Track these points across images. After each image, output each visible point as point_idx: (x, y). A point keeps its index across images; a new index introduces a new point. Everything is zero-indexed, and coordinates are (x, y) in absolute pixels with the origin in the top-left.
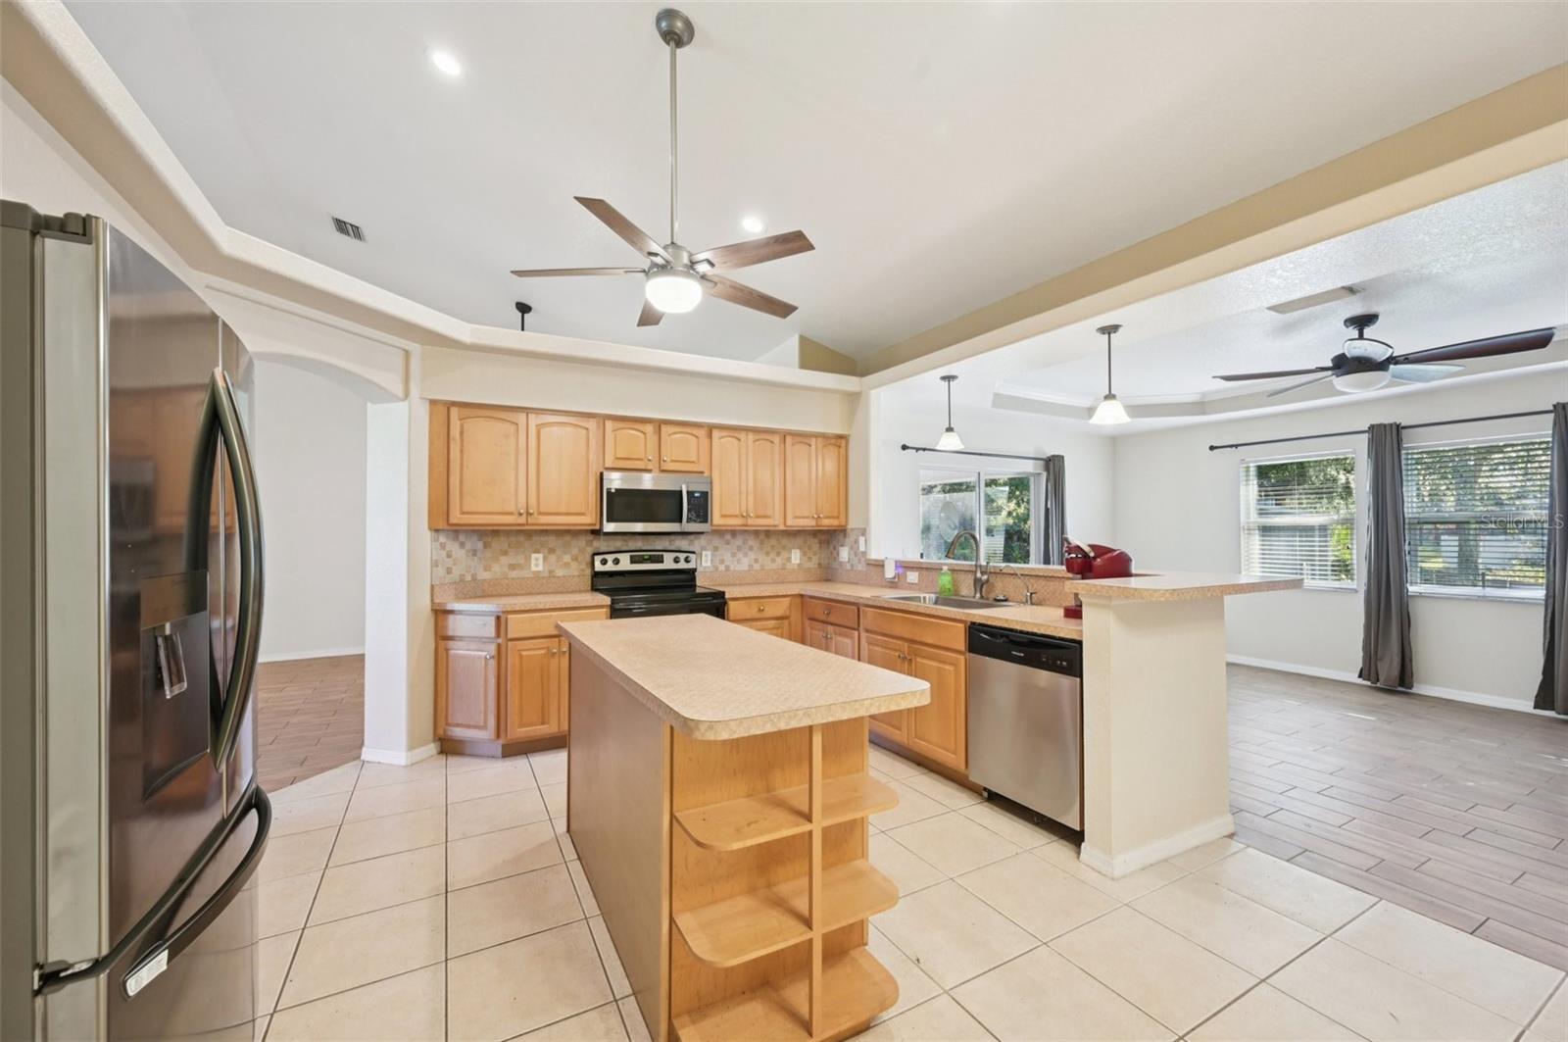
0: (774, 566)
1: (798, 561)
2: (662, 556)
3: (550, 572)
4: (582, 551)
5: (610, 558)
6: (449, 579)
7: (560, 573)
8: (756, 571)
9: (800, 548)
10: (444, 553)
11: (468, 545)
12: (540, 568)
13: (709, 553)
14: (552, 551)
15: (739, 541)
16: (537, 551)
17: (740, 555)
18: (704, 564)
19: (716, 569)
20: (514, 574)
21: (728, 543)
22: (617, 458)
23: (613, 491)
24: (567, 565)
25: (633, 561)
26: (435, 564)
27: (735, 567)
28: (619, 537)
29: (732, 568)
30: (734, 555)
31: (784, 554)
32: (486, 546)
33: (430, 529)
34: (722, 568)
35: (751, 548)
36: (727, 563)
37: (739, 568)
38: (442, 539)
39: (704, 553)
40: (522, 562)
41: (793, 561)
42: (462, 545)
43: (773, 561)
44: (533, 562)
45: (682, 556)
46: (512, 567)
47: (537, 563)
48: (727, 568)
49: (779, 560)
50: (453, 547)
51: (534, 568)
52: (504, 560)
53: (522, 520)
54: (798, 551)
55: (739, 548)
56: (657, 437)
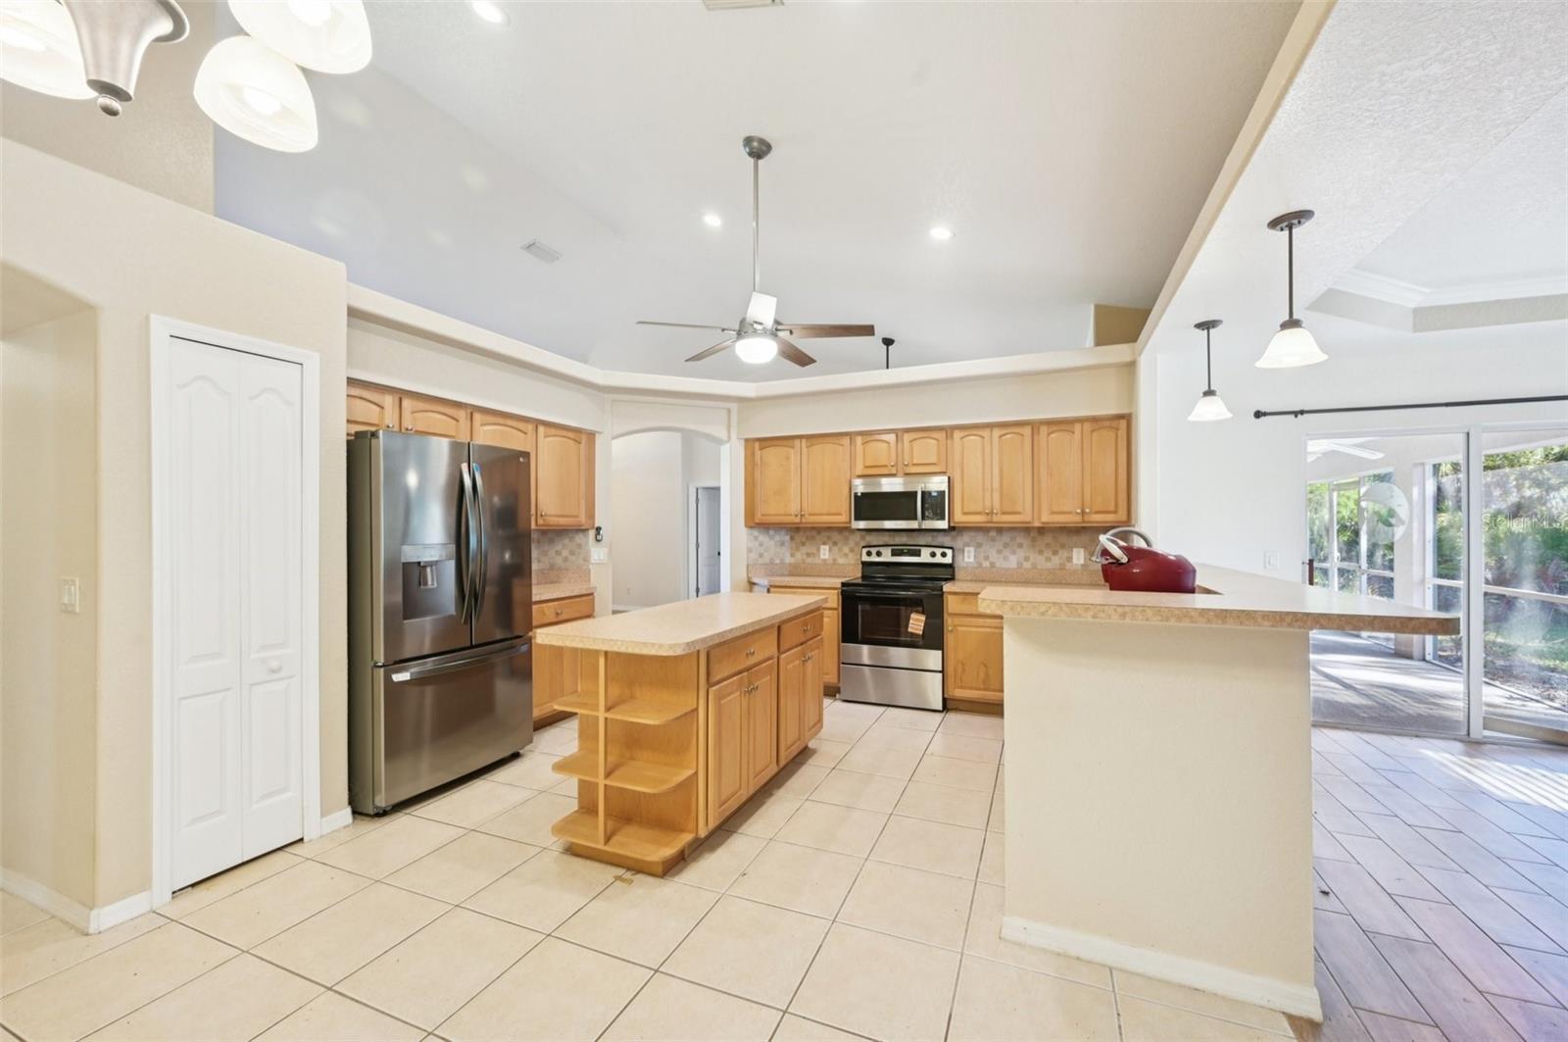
0: (1049, 565)
1: (1082, 562)
2: (920, 551)
3: (835, 560)
4: (857, 544)
5: (874, 551)
6: (761, 561)
7: (841, 561)
8: (1025, 569)
9: (1085, 547)
10: (757, 543)
11: (777, 538)
12: (827, 557)
13: (972, 549)
14: (835, 544)
15: (1006, 538)
16: (824, 544)
17: (1007, 552)
18: (966, 560)
19: (980, 565)
20: (809, 560)
21: (993, 540)
22: (866, 467)
23: (859, 494)
24: (846, 555)
25: (894, 553)
26: (750, 550)
27: (1000, 563)
28: (887, 533)
29: (998, 565)
30: (999, 552)
31: (1063, 554)
32: (792, 538)
33: (746, 526)
34: (986, 564)
35: (1020, 546)
36: (992, 560)
37: (1005, 565)
38: (755, 533)
39: (966, 549)
40: (815, 551)
41: (1075, 561)
42: (771, 538)
43: (1048, 559)
44: (822, 551)
45: (938, 551)
46: (808, 555)
47: (825, 552)
48: (992, 565)
49: (1056, 560)
50: (763, 538)
51: (822, 557)
52: (804, 550)
53: (797, 520)
54: (1082, 550)
55: (1006, 545)
56: (900, 445)
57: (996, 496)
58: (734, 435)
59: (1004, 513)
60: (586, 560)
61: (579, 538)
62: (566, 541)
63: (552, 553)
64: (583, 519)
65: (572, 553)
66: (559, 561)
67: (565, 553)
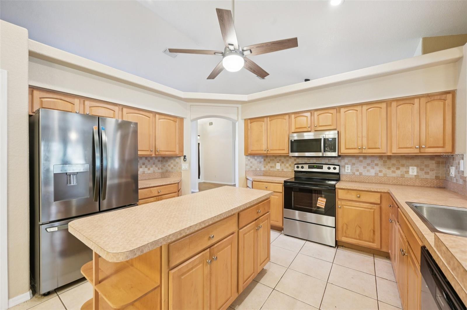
0: (394, 175)
1: (415, 174)
2: (322, 166)
3: (282, 169)
4: (292, 163)
5: (300, 166)
6: (251, 169)
7: (285, 170)
8: (380, 177)
9: (417, 166)
10: (249, 162)
11: (258, 160)
12: (279, 168)
13: (349, 166)
14: (283, 162)
15: (368, 161)
16: (278, 162)
17: (369, 168)
18: (346, 171)
19: (354, 174)
20: (272, 169)
21: (361, 161)
22: (296, 128)
23: (293, 141)
24: (287, 168)
25: (309, 167)
26: (246, 165)
27: (365, 173)
28: (306, 158)
29: (364, 174)
30: (365, 167)
31: (404, 169)
32: (265, 160)
33: (245, 155)
34: (357, 173)
35: (377, 165)
36: (360, 171)
37: (368, 174)
38: (249, 158)
39: (346, 166)
40: (274, 166)
41: (411, 173)
42: (256, 160)
43: (394, 172)
44: (277, 166)
45: (332, 167)
46: (271, 167)
47: (278, 166)
48: (361, 174)
49: (398, 173)
50: (252, 160)
51: (277, 168)
52: (269, 165)
53: (266, 152)
54: (415, 168)
55: (368, 165)
56: (312, 117)
57: (365, 140)
58: (240, 118)
59: (369, 148)
60: (180, 168)
61: (177, 160)
62: (172, 161)
63: (167, 166)
64: (177, 152)
65: (175, 166)
66: (169, 169)
67: (172, 166)
